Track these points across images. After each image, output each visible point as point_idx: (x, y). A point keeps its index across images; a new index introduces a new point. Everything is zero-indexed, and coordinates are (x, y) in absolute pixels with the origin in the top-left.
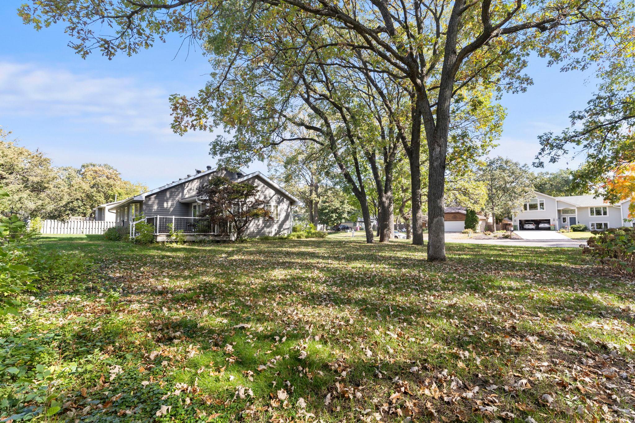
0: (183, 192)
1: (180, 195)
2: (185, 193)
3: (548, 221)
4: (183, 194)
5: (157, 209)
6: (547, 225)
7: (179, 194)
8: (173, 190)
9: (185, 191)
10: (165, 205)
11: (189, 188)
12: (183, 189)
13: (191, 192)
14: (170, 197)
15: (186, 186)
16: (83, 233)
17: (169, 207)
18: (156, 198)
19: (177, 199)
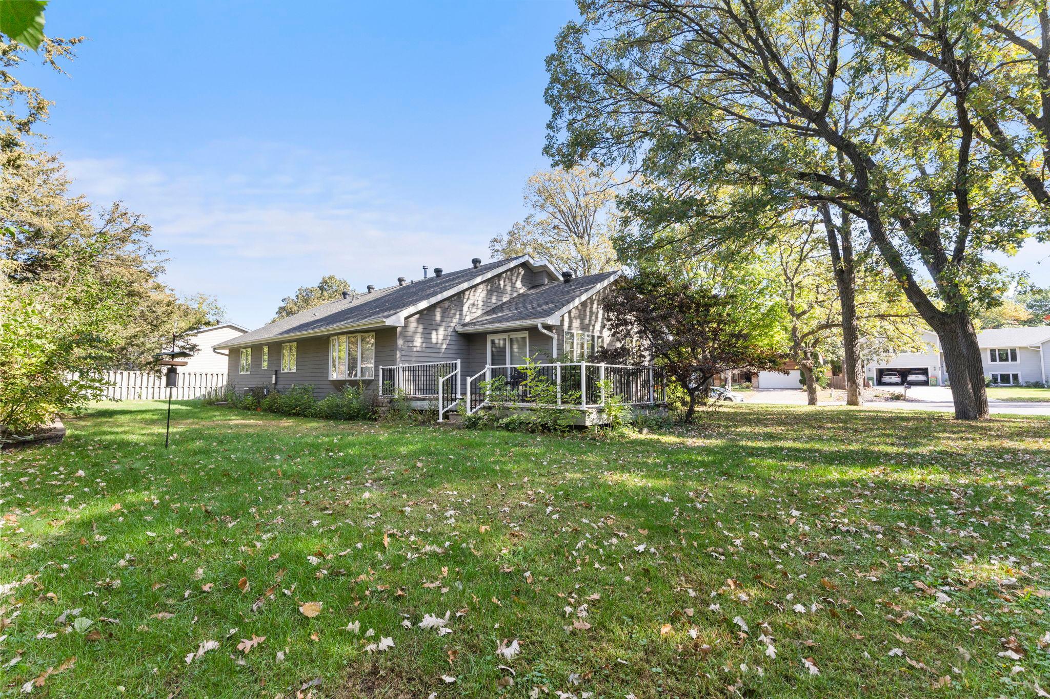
0: (461, 311)
1: (458, 316)
2: (464, 313)
3: (925, 371)
4: (461, 315)
5: (421, 347)
6: (921, 378)
7: (455, 314)
8: (446, 304)
9: (465, 308)
10: (434, 336)
11: (470, 302)
12: (461, 305)
13: (474, 310)
14: (442, 321)
15: (466, 297)
16: (140, 397)
17: (440, 341)
18: (418, 321)
19: (452, 324)
